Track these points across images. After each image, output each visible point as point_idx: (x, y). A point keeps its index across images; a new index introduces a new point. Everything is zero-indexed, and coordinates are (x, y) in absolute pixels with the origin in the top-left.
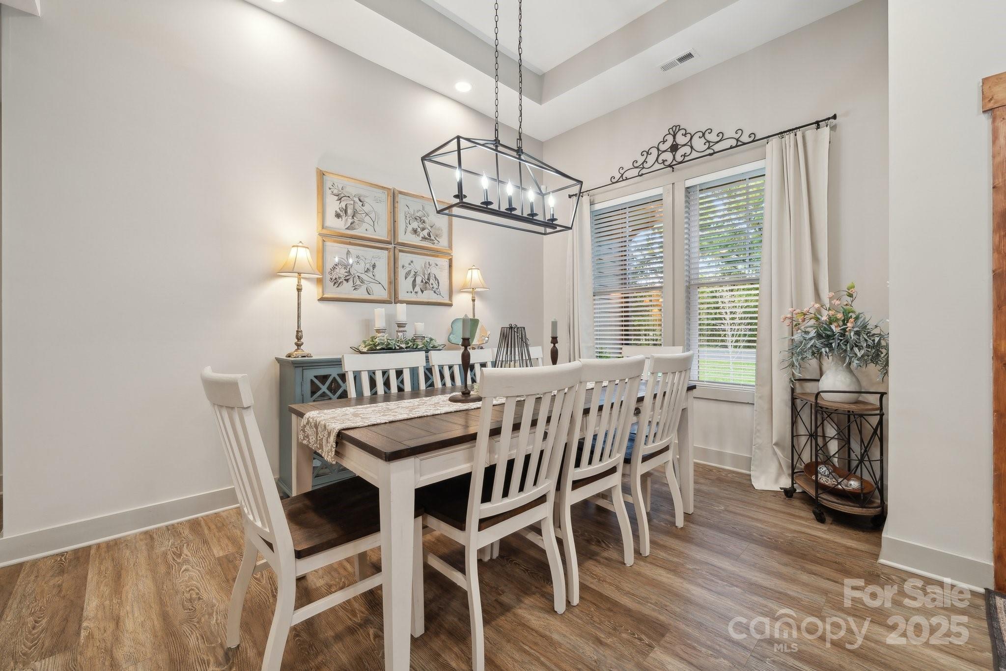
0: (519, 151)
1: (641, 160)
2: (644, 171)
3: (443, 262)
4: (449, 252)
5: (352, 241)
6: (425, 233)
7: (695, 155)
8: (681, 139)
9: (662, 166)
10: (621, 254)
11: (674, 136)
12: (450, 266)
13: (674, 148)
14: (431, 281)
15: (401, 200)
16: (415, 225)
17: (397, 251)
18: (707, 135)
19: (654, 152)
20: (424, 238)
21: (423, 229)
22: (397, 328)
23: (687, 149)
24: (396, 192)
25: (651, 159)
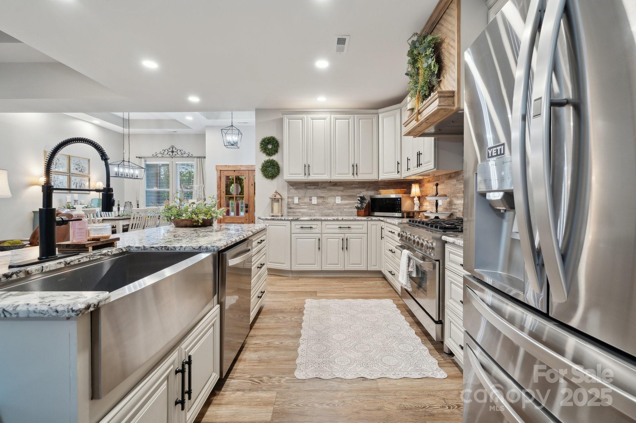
0: (129, 162)
1: (163, 152)
2: (163, 156)
3: (87, 179)
4: (89, 175)
5: (56, 173)
6: (80, 169)
7: (178, 156)
8: (174, 150)
9: (169, 156)
10: (156, 183)
11: (173, 148)
12: (89, 180)
13: (173, 152)
14: (82, 186)
15: (72, 159)
16: (77, 167)
17: (70, 176)
18: (181, 151)
19: (167, 152)
20: (80, 171)
21: (79, 168)
22: (74, 202)
23: (176, 153)
24: (70, 156)
25: (166, 153)
